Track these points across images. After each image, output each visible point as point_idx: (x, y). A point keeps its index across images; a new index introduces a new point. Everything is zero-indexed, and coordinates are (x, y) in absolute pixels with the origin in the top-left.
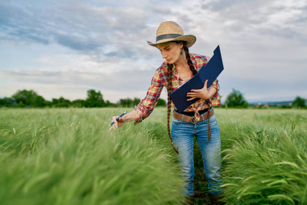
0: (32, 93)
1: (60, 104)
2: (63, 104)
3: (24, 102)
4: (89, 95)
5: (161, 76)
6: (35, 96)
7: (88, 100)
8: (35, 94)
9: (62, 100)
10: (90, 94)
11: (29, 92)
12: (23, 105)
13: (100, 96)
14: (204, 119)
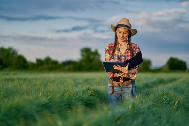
0: (11, 52)
1: (45, 66)
2: (50, 65)
4: (82, 55)
5: (109, 47)
6: (16, 56)
7: (82, 61)
8: (14, 53)
9: (48, 60)
10: (85, 54)
11: (7, 50)
13: (97, 57)
14: (126, 85)
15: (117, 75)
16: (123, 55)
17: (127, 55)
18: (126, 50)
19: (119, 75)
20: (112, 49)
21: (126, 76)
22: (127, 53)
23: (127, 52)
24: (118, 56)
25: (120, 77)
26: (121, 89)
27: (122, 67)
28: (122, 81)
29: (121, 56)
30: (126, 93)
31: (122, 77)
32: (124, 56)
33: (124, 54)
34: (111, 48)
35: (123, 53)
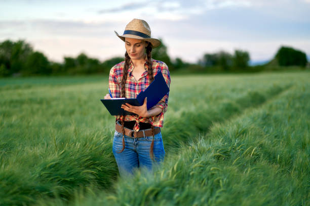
0: (23, 48)
2: (87, 66)
3: (8, 66)
5: (115, 71)
6: (30, 54)
8: (28, 48)
9: (83, 59)
12: (7, 72)
14: (144, 136)
15: (129, 118)
16: (138, 82)
17: (145, 82)
18: (144, 74)
19: (133, 119)
20: (120, 74)
21: (145, 120)
22: (146, 79)
23: (145, 77)
24: (130, 84)
25: (134, 122)
26: (136, 143)
27: (136, 107)
28: (138, 130)
29: (135, 85)
30: (143, 149)
31: (137, 121)
32: (141, 84)
33: (140, 81)
34: (118, 72)
35: (138, 78)
